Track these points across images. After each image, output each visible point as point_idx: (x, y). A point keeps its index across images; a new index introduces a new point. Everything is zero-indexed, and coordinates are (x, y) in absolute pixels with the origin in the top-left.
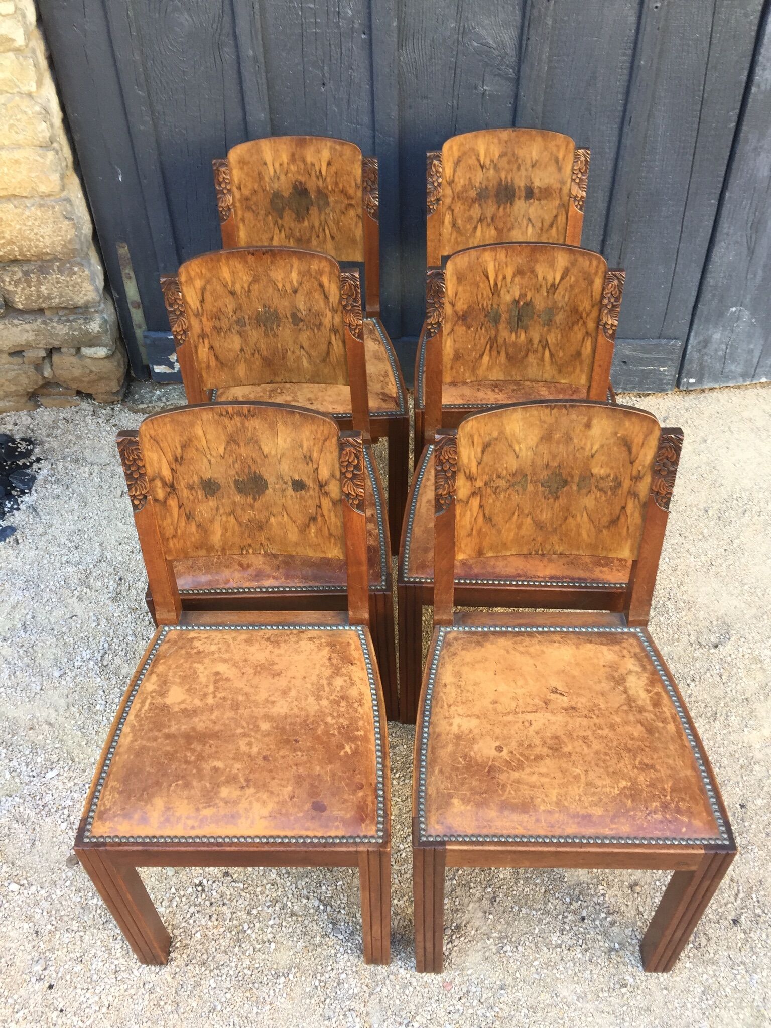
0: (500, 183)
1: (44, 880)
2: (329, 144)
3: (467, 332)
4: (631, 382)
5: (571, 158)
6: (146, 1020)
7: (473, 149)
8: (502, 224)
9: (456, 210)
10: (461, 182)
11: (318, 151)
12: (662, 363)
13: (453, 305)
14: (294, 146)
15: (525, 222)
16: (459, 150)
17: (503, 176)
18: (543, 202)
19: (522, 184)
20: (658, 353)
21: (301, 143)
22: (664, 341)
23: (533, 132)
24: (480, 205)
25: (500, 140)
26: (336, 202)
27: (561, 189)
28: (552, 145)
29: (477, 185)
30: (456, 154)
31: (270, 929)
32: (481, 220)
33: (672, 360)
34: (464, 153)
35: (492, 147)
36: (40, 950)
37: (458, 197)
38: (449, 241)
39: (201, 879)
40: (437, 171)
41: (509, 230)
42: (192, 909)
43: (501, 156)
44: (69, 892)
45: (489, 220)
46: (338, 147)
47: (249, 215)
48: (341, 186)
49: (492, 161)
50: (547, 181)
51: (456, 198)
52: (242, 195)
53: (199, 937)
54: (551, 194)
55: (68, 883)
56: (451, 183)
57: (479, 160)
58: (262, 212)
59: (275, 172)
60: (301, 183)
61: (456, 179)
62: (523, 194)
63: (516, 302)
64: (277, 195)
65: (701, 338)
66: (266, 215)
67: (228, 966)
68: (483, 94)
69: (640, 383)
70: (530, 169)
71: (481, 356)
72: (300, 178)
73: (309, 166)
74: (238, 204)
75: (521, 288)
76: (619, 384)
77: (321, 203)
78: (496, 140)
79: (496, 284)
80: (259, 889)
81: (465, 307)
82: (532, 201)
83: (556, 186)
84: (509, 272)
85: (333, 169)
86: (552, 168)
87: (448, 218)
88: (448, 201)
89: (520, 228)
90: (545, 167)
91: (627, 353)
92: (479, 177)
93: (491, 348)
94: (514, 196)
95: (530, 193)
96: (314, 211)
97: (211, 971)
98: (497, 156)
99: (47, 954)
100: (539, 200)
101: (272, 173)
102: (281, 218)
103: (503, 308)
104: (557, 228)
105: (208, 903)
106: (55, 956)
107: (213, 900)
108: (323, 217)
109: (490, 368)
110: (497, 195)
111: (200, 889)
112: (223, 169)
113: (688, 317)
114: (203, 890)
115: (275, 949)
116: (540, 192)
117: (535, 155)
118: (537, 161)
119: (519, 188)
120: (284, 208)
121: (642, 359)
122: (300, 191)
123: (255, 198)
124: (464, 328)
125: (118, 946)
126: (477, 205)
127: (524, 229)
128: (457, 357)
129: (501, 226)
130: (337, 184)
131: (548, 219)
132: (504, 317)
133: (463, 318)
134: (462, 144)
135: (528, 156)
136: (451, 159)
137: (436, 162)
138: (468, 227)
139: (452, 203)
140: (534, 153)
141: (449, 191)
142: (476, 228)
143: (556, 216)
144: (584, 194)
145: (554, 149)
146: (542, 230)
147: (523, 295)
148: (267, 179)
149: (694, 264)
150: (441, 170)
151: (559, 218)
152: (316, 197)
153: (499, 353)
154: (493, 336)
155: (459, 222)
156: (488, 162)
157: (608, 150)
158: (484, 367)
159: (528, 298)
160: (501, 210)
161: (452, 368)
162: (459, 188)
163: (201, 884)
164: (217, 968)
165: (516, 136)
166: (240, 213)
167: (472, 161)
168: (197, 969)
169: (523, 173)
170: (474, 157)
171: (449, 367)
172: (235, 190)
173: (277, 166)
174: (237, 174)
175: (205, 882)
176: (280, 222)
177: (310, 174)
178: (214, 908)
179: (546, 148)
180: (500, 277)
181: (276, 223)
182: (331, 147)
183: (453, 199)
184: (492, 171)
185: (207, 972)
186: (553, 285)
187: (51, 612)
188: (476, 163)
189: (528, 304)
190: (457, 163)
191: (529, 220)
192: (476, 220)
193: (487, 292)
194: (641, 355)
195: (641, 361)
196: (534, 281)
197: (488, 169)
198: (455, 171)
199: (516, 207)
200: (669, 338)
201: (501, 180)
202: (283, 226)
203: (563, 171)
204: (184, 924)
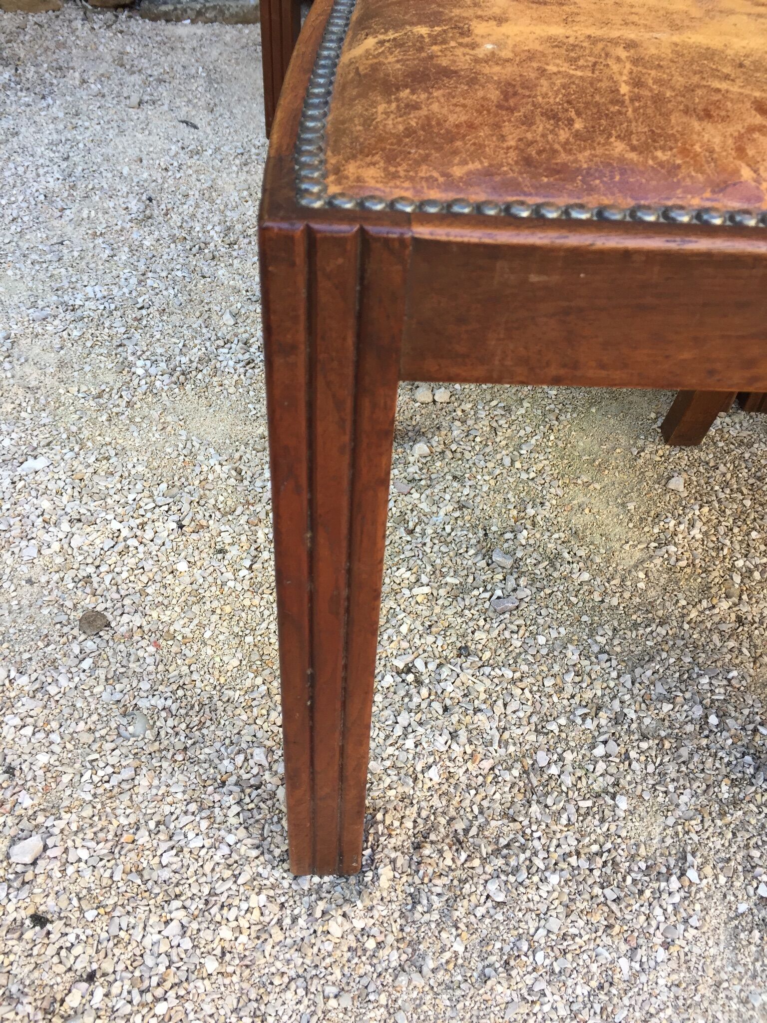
1: (26, 656)
6: (334, 990)
31: (601, 766)
36: (18, 811)
39: (409, 658)
42: (404, 719)
44: (92, 682)
53: (436, 779)
55: (87, 664)
67: (523, 848)
80: (549, 682)
97: (484, 861)
99: (40, 819)
105: (437, 706)
106: (61, 824)
107: (448, 702)
111: (410, 678)
114: (419, 682)
125: (230, 800)
163: (408, 670)
164: (497, 852)
168: (448, 855)
175: (419, 664)
178: (455, 719)
185: (476, 863)
187: (21, 233)
204: (390, 750)
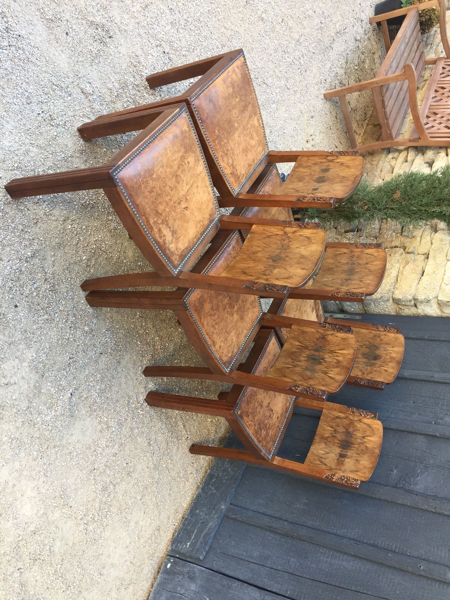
0: (352, 443)
2: (395, 372)
3: (315, 338)
4: (188, 524)
5: (356, 477)
7: (374, 434)
8: (330, 440)
9: (345, 420)
10: (359, 425)
11: (393, 368)
12: (193, 545)
13: (331, 335)
14: (398, 360)
15: (328, 451)
16: (375, 428)
17: (356, 446)
18: (336, 461)
19: (348, 454)
20: (201, 543)
21: (398, 363)
22: (207, 548)
23: (376, 464)
24: (344, 432)
25: (376, 448)
26: (367, 369)
27: (340, 470)
28: (366, 470)
29: (355, 433)
30: (374, 426)
32: (335, 431)
33: (192, 551)
34: (373, 430)
35: (372, 444)
37: (351, 423)
38: (330, 413)
40: (368, 415)
41: (325, 443)
43: (366, 447)
45: (334, 435)
46: (393, 375)
47: (372, 335)
48: (374, 372)
49: (365, 442)
50: (347, 464)
51: (351, 421)
52: (382, 335)
54: (339, 465)
56: (360, 421)
57: (368, 436)
58: (371, 341)
59: (388, 350)
60: (380, 358)
61: (361, 423)
62: (343, 453)
63: (323, 359)
64: (377, 348)
65: (197, 574)
66: (369, 342)
68: (392, 471)
69: (186, 529)
70: (356, 459)
71: (300, 342)
72: (383, 359)
73: (387, 363)
74: (378, 332)
75: (329, 362)
76: (191, 517)
77: (368, 364)
78: (375, 446)
79: (335, 353)
81: (329, 339)
82: (338, 456)
83: (343, 468)
84: (340, 358)
85: (383, 371)
86: (353, 468)
87: (342, 415)
88: (351, 417)
89: (325, 448)
90: (355, 466)
91: (210, 524)
92: (359, 434)
93: (303, 346)
94: (344, 449)
95: (342, 456)
96: (365, 360)
98: (367, 445)
100: (338, 459)
101: (388, 349)
102: (366, 347)
103: (322, 354)
104: (319, 464)
108: (361, 363)
109: (291, 344)
110: (347, 441)
112: (396, 331)
113: (215, 568)
115: (123, 105)
116: (342, 461)
117: (362, 462)
118: (359, 463)
119: (347, 452)
120: (370, 349)
121: (202, 532)
122: (376, 357)
123: (379, 339)
124: (318, 337)
126: (344, 431)
127: (323, 450)
128: (303, 332)
129: (329, 440)
130: (375, 371)
131: (326, 461)
132: (317, 353)
133: (323, 338)
134: (378, 430)
135: (363, 459)
136: (372, 423)
137: (373, 415)
138: (334, 424)
139: (349, 419)
140: (364, 462)
141: (356, 418)
142: (332, 427)
143: (326, 465)
144: (334, 480)
145: (363, 471)
146: (321, 457)
147: (326, 362)
148: (386, 346)
149: (251, 575)
150: (368, 417)
151: (325, 466)
152: (372, 363)
153: (298, 349)
154: (308, 348)
155: (338, 420)
156: (365, 440)
157: (342, 531)
158: (293, 342)
159: (324, 364)
160: (338, 441)
161: (299, 329)
162: (356, 424)
165: (375, 456)
166: (374, 332)
167: (368, 433)
169: (355, 455)
170: (369, 434)
171: (300, 328)
172: (385, 333)
173: (391, 351)
174: (392, 335)
176: (364, 346)
177: (383, 363)
179: (365, 468)
180: (338, 355)
181: (365, 345)
182: (393, 373)
183: (351, 420)
184: (360, 441)
186: (327, 373)
188: (367, 435)
189: (320, 363)
190: (369, 426)
191: (328, 453)
192: (336, 428)
193: (333, 349)
194: (204, 532)
195: (201, 531)
196: (332, 367)
197: (361, 440)
198: (365, 424)
199: (337, 448)
200: (207, 553)
201: (354, 445)
202: (362, 347)
203: (350, 473)
